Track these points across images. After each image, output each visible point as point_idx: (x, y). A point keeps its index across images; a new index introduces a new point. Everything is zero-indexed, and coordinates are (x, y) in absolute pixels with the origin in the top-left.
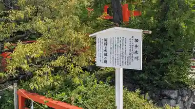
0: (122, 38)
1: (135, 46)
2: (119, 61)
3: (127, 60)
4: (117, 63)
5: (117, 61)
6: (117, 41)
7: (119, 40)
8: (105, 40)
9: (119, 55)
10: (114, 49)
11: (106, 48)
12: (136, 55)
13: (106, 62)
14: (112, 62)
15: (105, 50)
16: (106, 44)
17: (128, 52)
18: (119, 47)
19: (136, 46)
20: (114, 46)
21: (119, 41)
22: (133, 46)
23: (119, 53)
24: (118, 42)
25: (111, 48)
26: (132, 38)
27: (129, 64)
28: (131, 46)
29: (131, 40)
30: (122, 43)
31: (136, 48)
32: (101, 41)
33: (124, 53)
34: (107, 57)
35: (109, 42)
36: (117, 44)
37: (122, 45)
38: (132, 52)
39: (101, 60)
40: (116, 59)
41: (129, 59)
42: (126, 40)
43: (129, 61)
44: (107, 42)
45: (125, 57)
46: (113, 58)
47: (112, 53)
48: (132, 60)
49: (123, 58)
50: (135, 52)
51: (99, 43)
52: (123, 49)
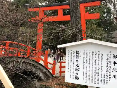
0: (97, 53)
1: (113, 62)
4: (91, 80)
5: (91, 78)
8: (77, 53)
9: (94, 72)
11: (77, 61)
13: (77, 78)
14: (85, 78)
15: (77, 65)
19: (115, 63)
20: (88, 61)
22: (110, 62)
23: (94, 70)
24: (92, 57)
26: (109, 54)
27: (105, 83)
28: (109, 63)
29: (109, 56)
30: (97, 58)
31: (114, 65)
32: (71, 54)
33: (100, 70)
34: (78, 72)
35: (81, 55)
36: (91, 59)
37: (97, 60)
38: (110, 69)
39: (71, 76)
40: (90, 76)
41: (106, 77)
42: (102, 55)
43: (106, 79)
44: (79, 55)
45: (101, 74)
46: (86, 74)
47: (85, 68)
48: (109, 78)
49: (98, 75)
50: (113, 69)
51: (70, 56)
52: (98, 65)
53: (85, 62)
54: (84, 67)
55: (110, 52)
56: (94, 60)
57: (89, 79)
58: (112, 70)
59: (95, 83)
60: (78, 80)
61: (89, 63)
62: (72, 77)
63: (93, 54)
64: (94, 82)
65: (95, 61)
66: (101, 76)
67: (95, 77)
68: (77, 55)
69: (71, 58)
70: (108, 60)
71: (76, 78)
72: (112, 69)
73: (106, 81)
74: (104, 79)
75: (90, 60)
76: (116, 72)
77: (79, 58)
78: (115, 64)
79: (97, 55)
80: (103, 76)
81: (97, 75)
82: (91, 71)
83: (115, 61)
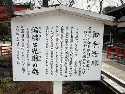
0: (70, 30)
1: (92, 42)
2: (64, 68)
3: (78, 67)
4: (59, 72)
5: (59, 69)
6: (60, 34)
7: (65, 31)
8: (33, 31)
9: (64, 59)
10: (54, 48)
11: (35, 45)
12: (94, 59)
13: (35, 72)
14: (49, 70)
15: (34, 51)
16: (35, 38)
17: (80, 53)
18: (64, 47)
19: (95, 44)
21: (64, 33)
22: (89, 43)
24: (62, 36)
25: (47, 46)
26: (88, 31)
27: (81, 73)
28: (86, 44)
29: (87, 33)
30: (69, 38)
31: (95, 47)
32: (23, 32)
33: (74, 55)
34: (37, 63)
35: (42, 34)
36: (60, 39)
37: (69, 41)
38: (88, 53)
39: (24, 70)
40: (57, 66)
41: (82, 65)
42: (77, 33)
43: (82, 68)
44: (38, 34)
45: (75, 62)
46: (52, 64)
47: (50, 55)
48: (87, 65)
49: (71, 64)
50: (93, 53)
51: (20, 36)
52: (71, 48)
53: (50, 45)
54: (47, 54)
55: (90, 28)
56: (64, 42)
57: (57, 71)
58: (91, 55)
59: (66, 76)
60: (37, 74)
61: (57, 47)
62: (26, 71)
63: (62, 32)
64: (64, 74)
65: (67, 42)
66: (76, 64)
67: (66, 67)
68: (35, 34)
69: (23, 40)
70: (86, 40)
71: (33, 72)
72: (91, 52)
73: (82, 71)
74: (79, 68)
75: (57, 41)
76: (97, 56)
77: (37, 39)
78: (95, 45)
79: (70, 33)
80: (78, 64)
81: (68, 63)
82: (59, 59)
83: (95, 41)
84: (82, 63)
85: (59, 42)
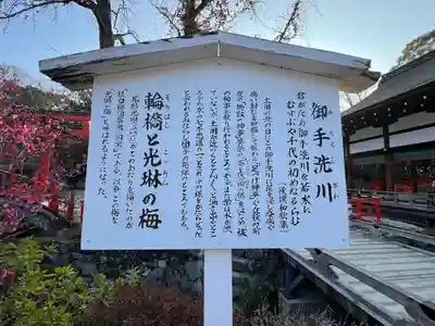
0: (247, 98)
1: (312, 132)
2: (234, 207)
3: (277, 204)
4: (220, 222)
5: (220, 210)
6: (221, 111)
7: (234, 103)
8: (150, 103)
9: (234, 180)
10: (206, 148)
11: (152, 141)
12: (322, 178)
13: (151, 220)
15: (150, 157)
16: (156, 122)
17: (281, 164)
18: (233, 140)
19: (321, 136)
20: (207, 134)
21: (233, 110)
22: (305, 134)
23: (234, 171)
24: (226, 117)
25: (187, 144)
26: (297, 101)
27: (289, 222)
28: (296, 136)
29: (295, 109)
30: (247, 120)
31: (320, 145)
32: (121, 107)
33: (262, 170)
34: (159, 191)
35: (173, 110)
36: (221, 125)
37: (247, 129)
38: (305, 161)
39: (115, 213)
40: (215, 202)
41: (290, 197)
42: (268, 107)
43: (290, 208)
44: (163, 112)
45: (269, 188)
46: (198, 194)
47: (193, 169)
48: (304, 199)
49: (256, 195)
50: (317, 161)
51: (112, 119)
52: (252, 148)
53: (193, 140)
54: (184, 164)
55: (301, 95)
56: (234, 132)
57: (214, 216)
58: (312, 167)
59: (242, 233)
60: (156, 227)
61: (213, 145)
62: (122, 217)
63: (227, 106)
64: (235, 227)
65: (241, 133)
66: (270, 194)
67: (241, 204)
68: (153, 111)
69: (121, 127)
70: (292, 126)
71: (143, 221)
72: (312, 161)
73: (289, 217)
74: (282, 208)
75: (215, 131)
76: (330, 170)
77: (159, 126)
78: (321, 139)
79: (247, 111)
80: (276, 195)
81: (248, 192)
82: (222, 179)
83: (321, 129)
84: (287, 192)
85: (221, 134)
